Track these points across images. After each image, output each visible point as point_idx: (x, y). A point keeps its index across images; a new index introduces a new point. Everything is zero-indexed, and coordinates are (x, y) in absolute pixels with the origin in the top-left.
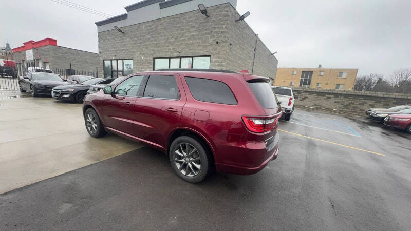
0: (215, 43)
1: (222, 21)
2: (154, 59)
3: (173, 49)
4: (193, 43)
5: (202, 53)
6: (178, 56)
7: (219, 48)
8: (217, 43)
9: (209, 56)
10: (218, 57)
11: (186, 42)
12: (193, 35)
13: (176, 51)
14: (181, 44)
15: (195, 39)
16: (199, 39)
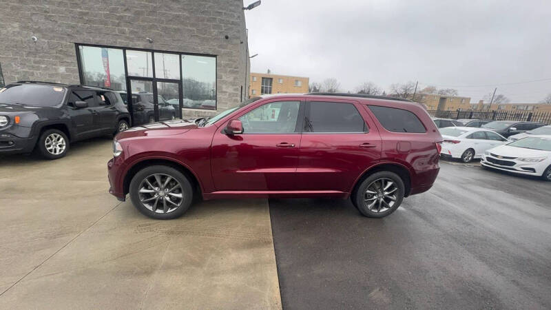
0: (223, 37)
1: (231, 5)
2: (77, 45)
3: (132, 32)
4: (179, 29)
5: (201, 50)
6: (148, 47)
7: (230, 46)
8: (227, 37)
9: (215, 56)
10: (230, 60)
11: (163, 25)
12: (178, 16)
13: (139, 38)
14: (151, 27)
15: (182, 23)
16: (193, 25)
